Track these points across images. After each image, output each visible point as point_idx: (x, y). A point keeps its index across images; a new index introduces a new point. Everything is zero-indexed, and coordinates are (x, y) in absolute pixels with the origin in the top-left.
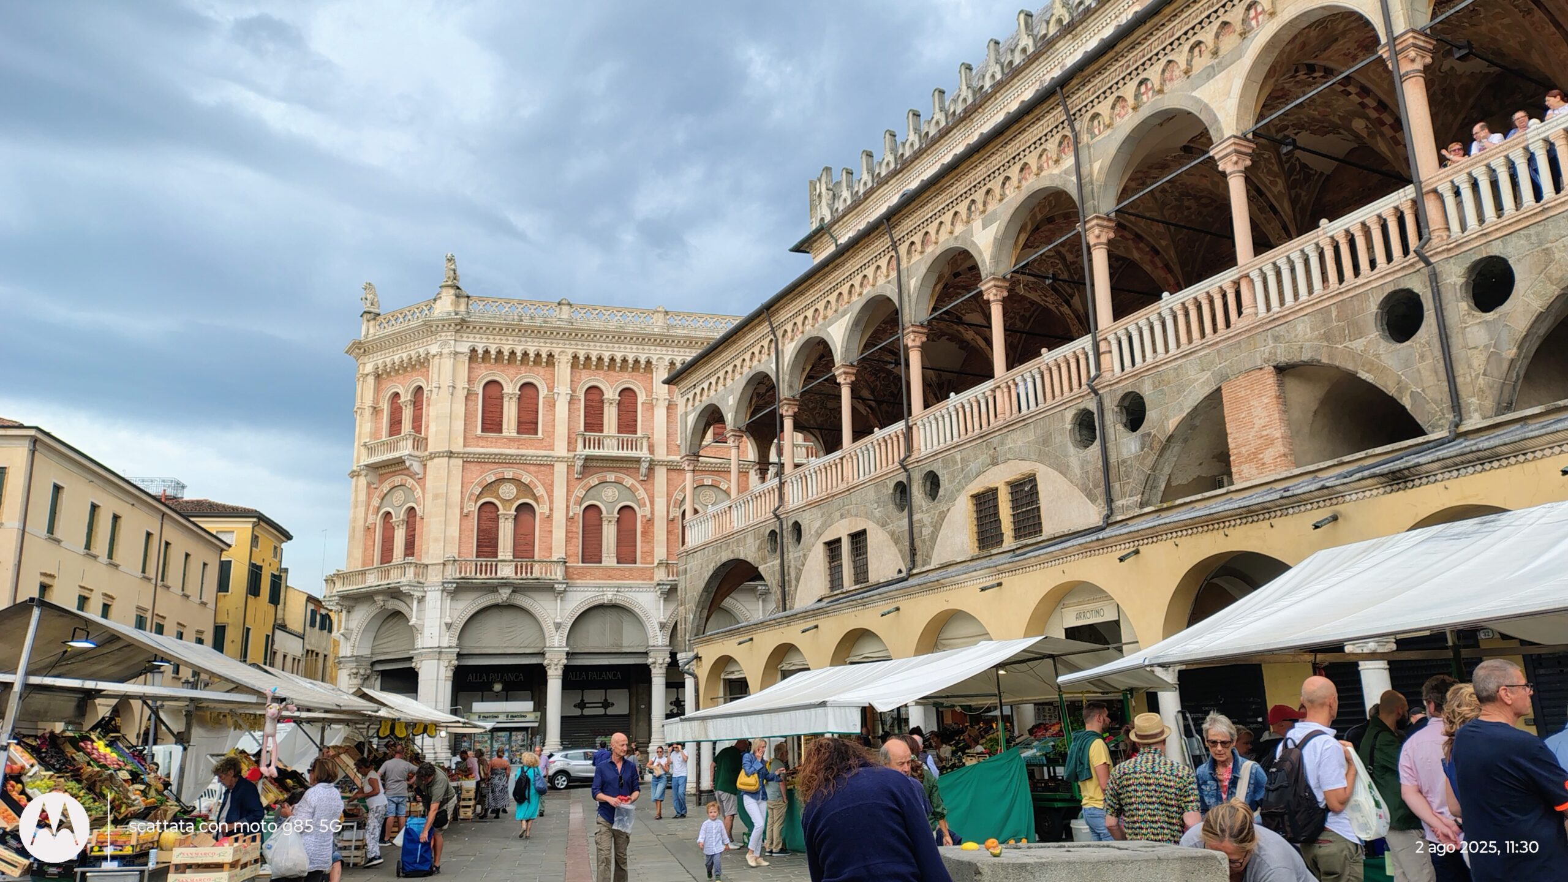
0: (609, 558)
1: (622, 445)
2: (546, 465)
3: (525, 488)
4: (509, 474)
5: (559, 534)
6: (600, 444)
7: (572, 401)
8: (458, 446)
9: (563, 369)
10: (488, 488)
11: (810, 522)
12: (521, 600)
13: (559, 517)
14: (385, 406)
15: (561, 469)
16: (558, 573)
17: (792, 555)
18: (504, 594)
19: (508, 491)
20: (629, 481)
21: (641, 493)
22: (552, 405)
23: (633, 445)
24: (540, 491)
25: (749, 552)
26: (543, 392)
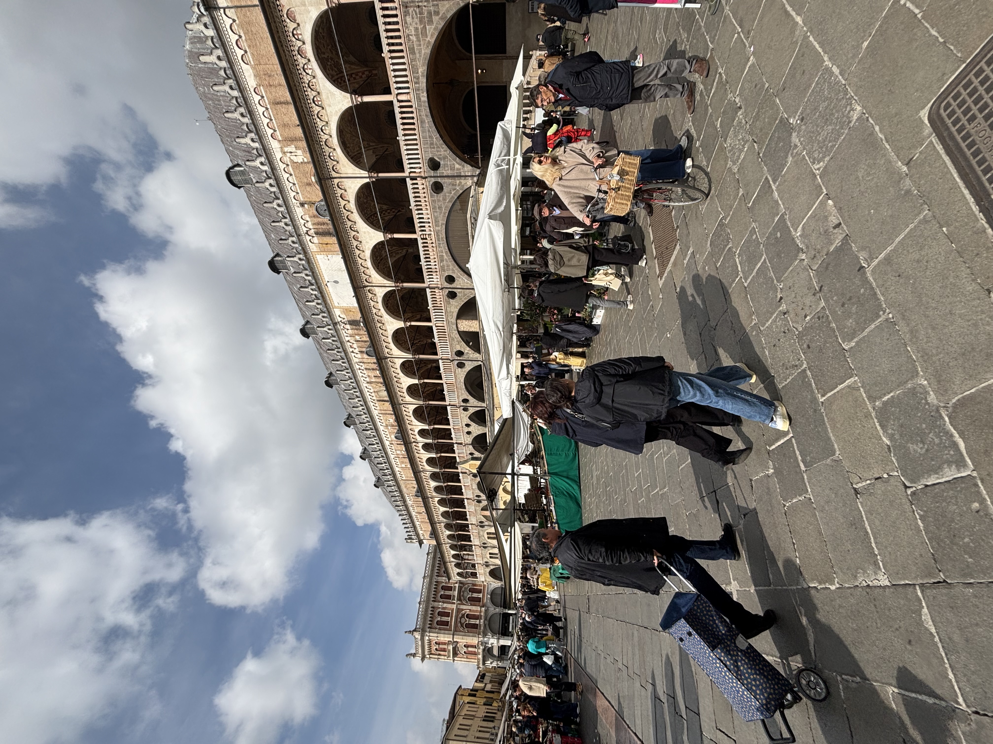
0: (481, 595)
1: (455, 590)
2: (459, 610)
3: (463, 615)
4: (459, 620)
5: (474, 608)
6: (454, 596)
7: (444, 602)
8: (452, 632)
9: (436, 604)
10: (462, 625)
11: (485, 560)
12: (488, 618)
13: (470, 607)
14: (438, 652)
15: (459, 607)
16: (483, 609)
17: (490, 563)
18: (487, 622)
19: (463, 620)
20: (463, 589)
21: (466, 586)
22: (444, 608)
23: (455, 587)
24: (463, 612)
25: (488, 570)
26: (440, 610)
